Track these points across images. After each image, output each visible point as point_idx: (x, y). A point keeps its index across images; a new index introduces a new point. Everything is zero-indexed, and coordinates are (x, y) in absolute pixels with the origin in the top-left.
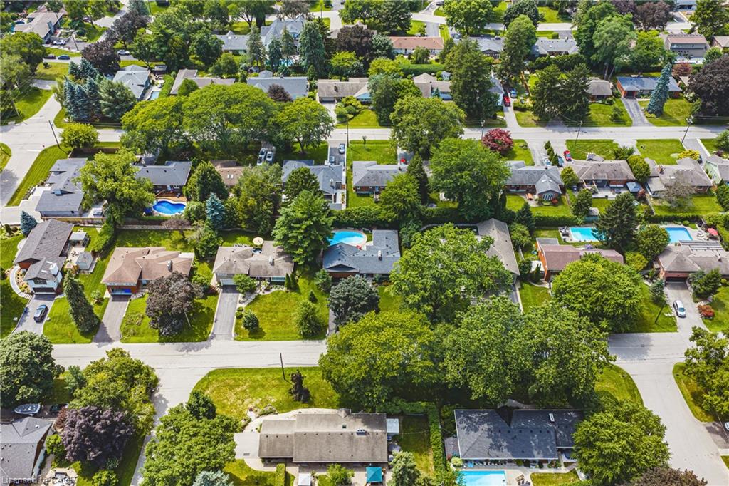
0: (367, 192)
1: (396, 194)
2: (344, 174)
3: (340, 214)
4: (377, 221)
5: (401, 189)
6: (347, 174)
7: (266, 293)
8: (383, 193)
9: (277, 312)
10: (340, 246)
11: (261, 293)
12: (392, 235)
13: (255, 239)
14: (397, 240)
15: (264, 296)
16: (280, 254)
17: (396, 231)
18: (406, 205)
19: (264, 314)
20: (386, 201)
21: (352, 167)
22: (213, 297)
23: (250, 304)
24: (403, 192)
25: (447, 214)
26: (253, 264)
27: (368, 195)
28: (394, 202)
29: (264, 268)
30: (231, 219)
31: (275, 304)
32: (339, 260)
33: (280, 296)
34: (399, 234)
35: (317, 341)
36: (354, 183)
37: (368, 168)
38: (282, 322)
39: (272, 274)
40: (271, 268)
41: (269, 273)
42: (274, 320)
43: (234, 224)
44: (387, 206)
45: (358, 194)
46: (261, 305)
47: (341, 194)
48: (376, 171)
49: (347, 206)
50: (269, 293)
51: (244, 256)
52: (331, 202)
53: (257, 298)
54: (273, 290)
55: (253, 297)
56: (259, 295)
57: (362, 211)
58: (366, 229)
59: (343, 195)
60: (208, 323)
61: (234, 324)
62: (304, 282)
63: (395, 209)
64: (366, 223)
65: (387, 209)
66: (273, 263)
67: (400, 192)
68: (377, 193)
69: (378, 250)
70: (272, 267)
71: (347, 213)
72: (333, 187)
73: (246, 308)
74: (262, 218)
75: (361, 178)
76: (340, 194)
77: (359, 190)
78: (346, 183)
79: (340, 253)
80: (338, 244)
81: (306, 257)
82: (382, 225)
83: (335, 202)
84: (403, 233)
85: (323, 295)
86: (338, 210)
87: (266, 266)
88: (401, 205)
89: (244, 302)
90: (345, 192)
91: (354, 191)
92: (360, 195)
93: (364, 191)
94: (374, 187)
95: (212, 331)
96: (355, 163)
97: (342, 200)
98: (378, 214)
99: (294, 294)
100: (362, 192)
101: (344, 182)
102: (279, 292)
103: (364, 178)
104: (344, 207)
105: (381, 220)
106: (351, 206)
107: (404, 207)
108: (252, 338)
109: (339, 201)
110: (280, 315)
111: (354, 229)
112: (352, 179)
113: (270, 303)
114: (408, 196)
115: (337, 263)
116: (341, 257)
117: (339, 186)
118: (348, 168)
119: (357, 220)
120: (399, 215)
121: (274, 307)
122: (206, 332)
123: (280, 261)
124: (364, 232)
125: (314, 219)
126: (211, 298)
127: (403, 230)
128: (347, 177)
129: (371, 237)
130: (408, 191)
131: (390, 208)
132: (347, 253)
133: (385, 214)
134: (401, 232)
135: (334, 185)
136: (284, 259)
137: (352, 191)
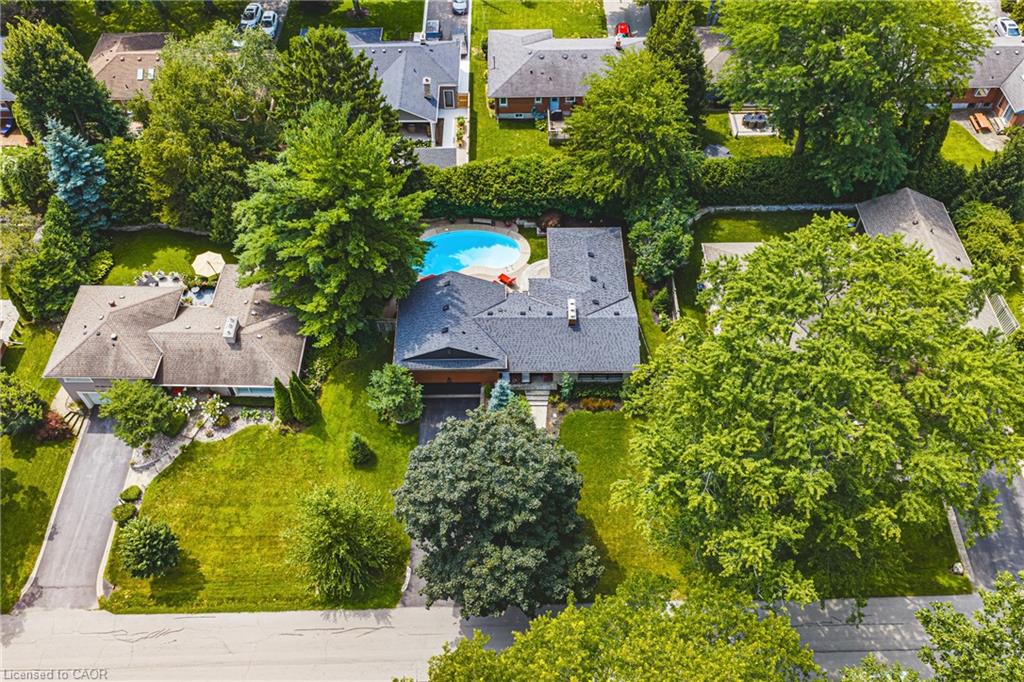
0: (528, 116)
1: (621, 115)
2: (465, 66)
3: (448, 181)
4: (559, 199)
5: (635, 98)
6: (473, 66)
7: (219, 436)
8: (578, 115)
9: (246, 506)
10: (448, 284)
11: (202, 438)
12: (607, 243)
13: (199, 257)
14: (622, 259)
15: (210, 449)
16: (264, 309)
17: (619, 231)
18: (654, 151)
19: (206, 510)
20: (588, 139)
21: (485, 48)
22: (55, 450)
23: (164, 475)
24: (645, 110)
25: (764, 175)
26: (175, 344)
27: (530, 124)
28: (615, 142)
29: (208, 357)
30: (131, 199)
31: (243, 474)
32: (445, 331)
33: (260, 445)
34: (626, 240)
35: (372, 613)
36: (493, 88)
37: (530, 47)
38: (260, 538)
39: (233, 378)
40: (230, 357)
41: (223, 376)
42: (238, 531)
43: (141, 212)
44: (592, 154)
45: (500, 120)
46: (197, 478)
47: (455, 123)
48: (553, 53)
49: (472, 156)
50: (226, 435)
51: (148, 318)
52: (428, 144)
53: (189, 454)
54: (241, 425)
55: (175, 450)
56: (194, 444)
57: (514, 169)
58: (526, 224)
59: (462, 124)
60: (25, 543)
61: (109, 546)
62: (341, 398)
63: (615, 163)
64: (527, 205)
65: (591, 165)
66: (237, 341)
67: (634, 108)
68: (557, 117)
69: (566, 295)
70: (236, 355)
71: (472, 176)
72: (431, 100)
73: (150, 488)
74: (212, 194)
75: (510, 73)
76: (454, 121)
77: (506, 110)
78: (471, 89)
79: (446, 308)
80: (441, 277)
81: (340, 321)
82: (573, 212)
83: (439, 143)
84: (641, 238)
85: (395, 439)
86: (444, 169)
87: (214, 352)
88: (636, 149)
89: (147, 468)
90: (466, 114)
91: (492, 112)
92: (507, 124)
93: (519, 112)
94: (547, 101)
95: (33, 575)
96: (495, 36)
97: (460, 139)
98: (563, 177)
99: (304, 438)
100: (514, 116)
101: (463, 88)
102: (260, 431)
103: (519, 73)
104: (462, 159)
105: (571, 197)
106: (484, 155)
107: (646, 157)
108: (160, 601)
109: (449, 141)
110: (258, 514)
111: (493, 224)
112: (485, 80)
113: (225, 472)
114: (658, 122)
115: (436, 342)
116: (448, 322)
117: (448, 99)
118: (476, 51)
119: (499, 197)
120: (629, 184)
121: (240, 485)
122: (15, 576)
123: (262, 335)
124: (522, 231)
125: (354, 201)
126: (47, 454)
127: (641, 227)
128: (472, 75)
129: (543, 247)
130: (658, 105)
131: (600, 161)
132: (468, 307)
133: (584, 180)
134: (632, 235)
135: (436, 94)
136: (274, 325)
137: (486, 113)
